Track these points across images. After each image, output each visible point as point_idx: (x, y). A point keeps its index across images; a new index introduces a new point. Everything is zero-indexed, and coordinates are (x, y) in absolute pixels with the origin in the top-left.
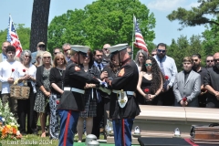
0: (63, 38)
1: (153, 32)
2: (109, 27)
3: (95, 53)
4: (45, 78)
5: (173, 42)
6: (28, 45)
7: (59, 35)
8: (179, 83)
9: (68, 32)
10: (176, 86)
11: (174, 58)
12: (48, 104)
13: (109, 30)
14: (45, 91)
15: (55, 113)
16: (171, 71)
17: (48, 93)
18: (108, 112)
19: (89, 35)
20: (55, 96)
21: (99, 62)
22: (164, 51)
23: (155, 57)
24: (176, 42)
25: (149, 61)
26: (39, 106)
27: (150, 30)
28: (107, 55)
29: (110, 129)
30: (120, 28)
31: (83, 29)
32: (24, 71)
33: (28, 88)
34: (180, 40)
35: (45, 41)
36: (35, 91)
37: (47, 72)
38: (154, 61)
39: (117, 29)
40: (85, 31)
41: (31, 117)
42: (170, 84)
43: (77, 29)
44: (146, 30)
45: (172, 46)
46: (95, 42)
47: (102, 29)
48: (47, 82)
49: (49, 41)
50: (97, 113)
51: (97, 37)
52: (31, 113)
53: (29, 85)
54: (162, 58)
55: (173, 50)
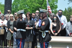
0: (18, 8)
1: (57, 5)
2: (38, 3)
3: (32, 14)
4: (11, 25)
5: (66, 9)
6: (3, 12)
7: (17, 7)
8: (68, 27)
9: (21, 6)
10: (67, 28)
11: (66, 16)
12: (12, 36)
13: (38, 5)
14: (11, 31)
15: (15, 40)
16: (64, 21)
17: (12, 32)
18: (38, 39)
19: (29, 7)
20: (15, 33)
21: (34, 18)
22: (61, 13)
23: (58, 16)
24: (67, 9)
25: (55, 18)
26: (8, 38)
27: (55, 4)
28: (37, 15)
29: (39, 47)
30: (42, 4)
31: (27, 4)
32: (2, 23)
33: (4, 30)
34: (68, 8)
35: (11, 10)
36: (7, 31)
37: (12, 23)
38: (57, 17)
39: (41, 4)
40: (28, 6)
41: (5, 42)
42: (64, 27)
43: (24, 5)
44: (54, 4)
45: (65, 11)
46: (32, 10)
47: (35, 4)
48: (12, 27)
49: (12, 10)
50: (33, 40)
51: (33, 8)
52: (5, 41)
53: (4, 28)
54: (60, 16)
55: (65, 13)
